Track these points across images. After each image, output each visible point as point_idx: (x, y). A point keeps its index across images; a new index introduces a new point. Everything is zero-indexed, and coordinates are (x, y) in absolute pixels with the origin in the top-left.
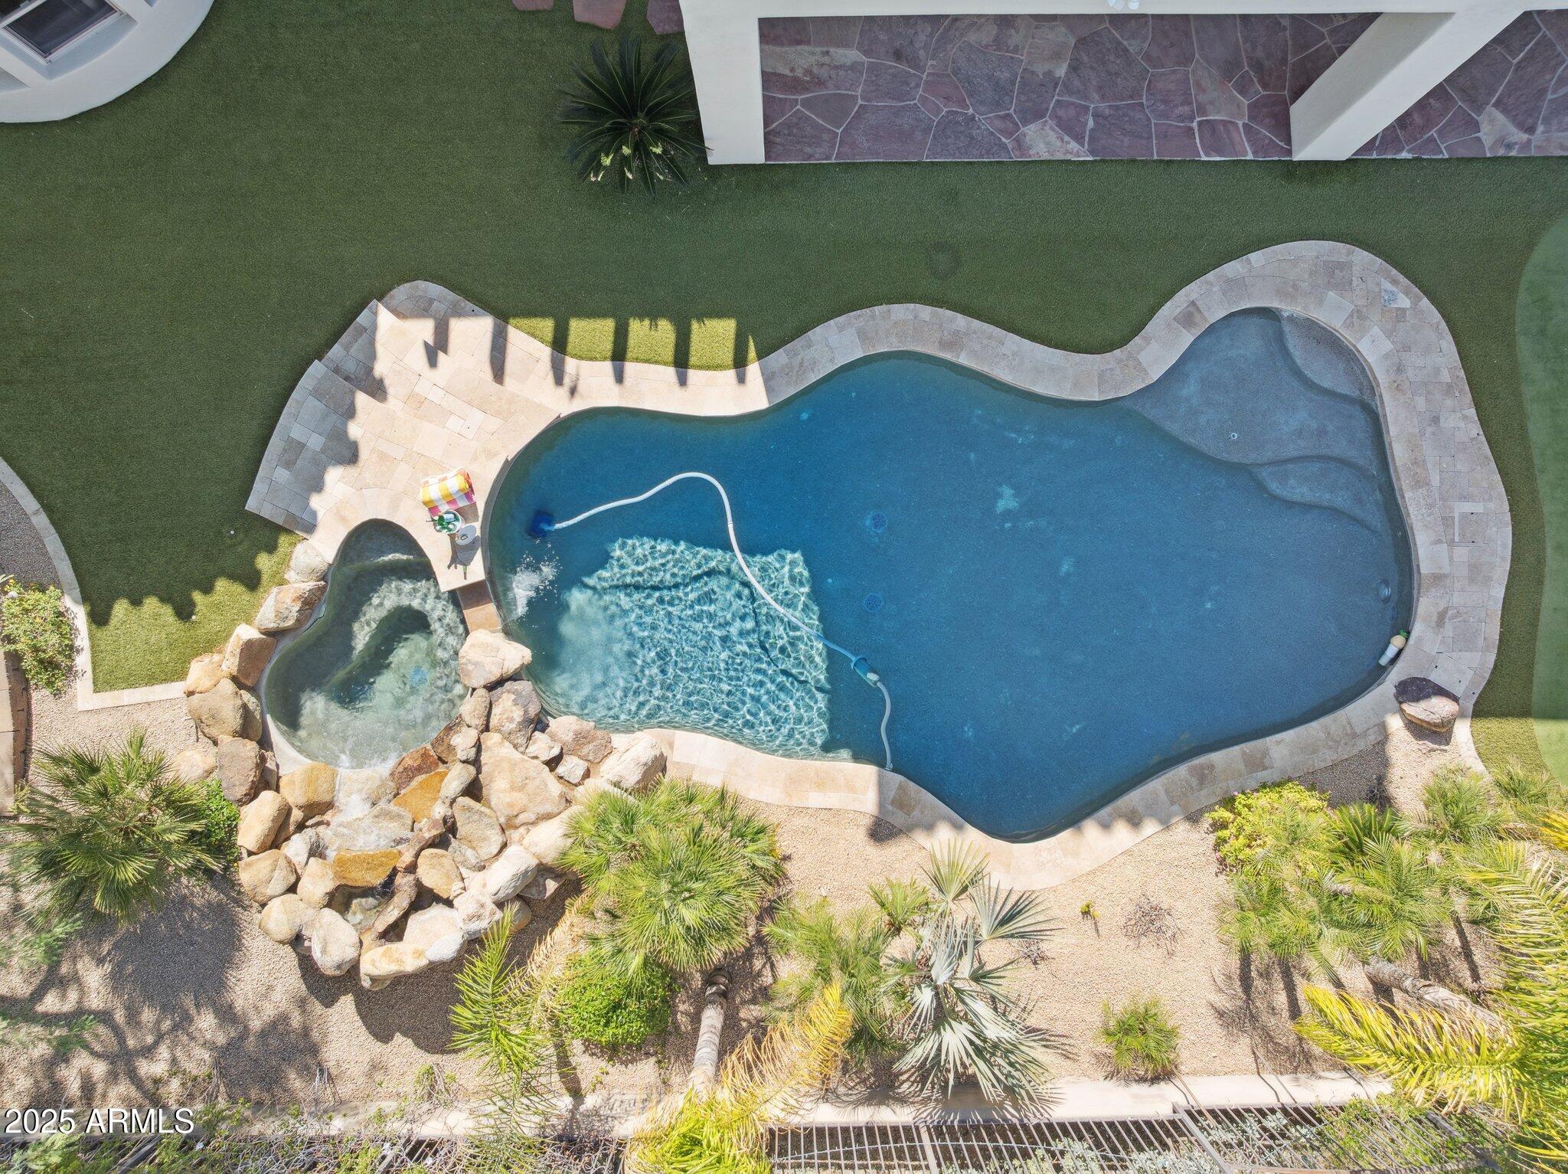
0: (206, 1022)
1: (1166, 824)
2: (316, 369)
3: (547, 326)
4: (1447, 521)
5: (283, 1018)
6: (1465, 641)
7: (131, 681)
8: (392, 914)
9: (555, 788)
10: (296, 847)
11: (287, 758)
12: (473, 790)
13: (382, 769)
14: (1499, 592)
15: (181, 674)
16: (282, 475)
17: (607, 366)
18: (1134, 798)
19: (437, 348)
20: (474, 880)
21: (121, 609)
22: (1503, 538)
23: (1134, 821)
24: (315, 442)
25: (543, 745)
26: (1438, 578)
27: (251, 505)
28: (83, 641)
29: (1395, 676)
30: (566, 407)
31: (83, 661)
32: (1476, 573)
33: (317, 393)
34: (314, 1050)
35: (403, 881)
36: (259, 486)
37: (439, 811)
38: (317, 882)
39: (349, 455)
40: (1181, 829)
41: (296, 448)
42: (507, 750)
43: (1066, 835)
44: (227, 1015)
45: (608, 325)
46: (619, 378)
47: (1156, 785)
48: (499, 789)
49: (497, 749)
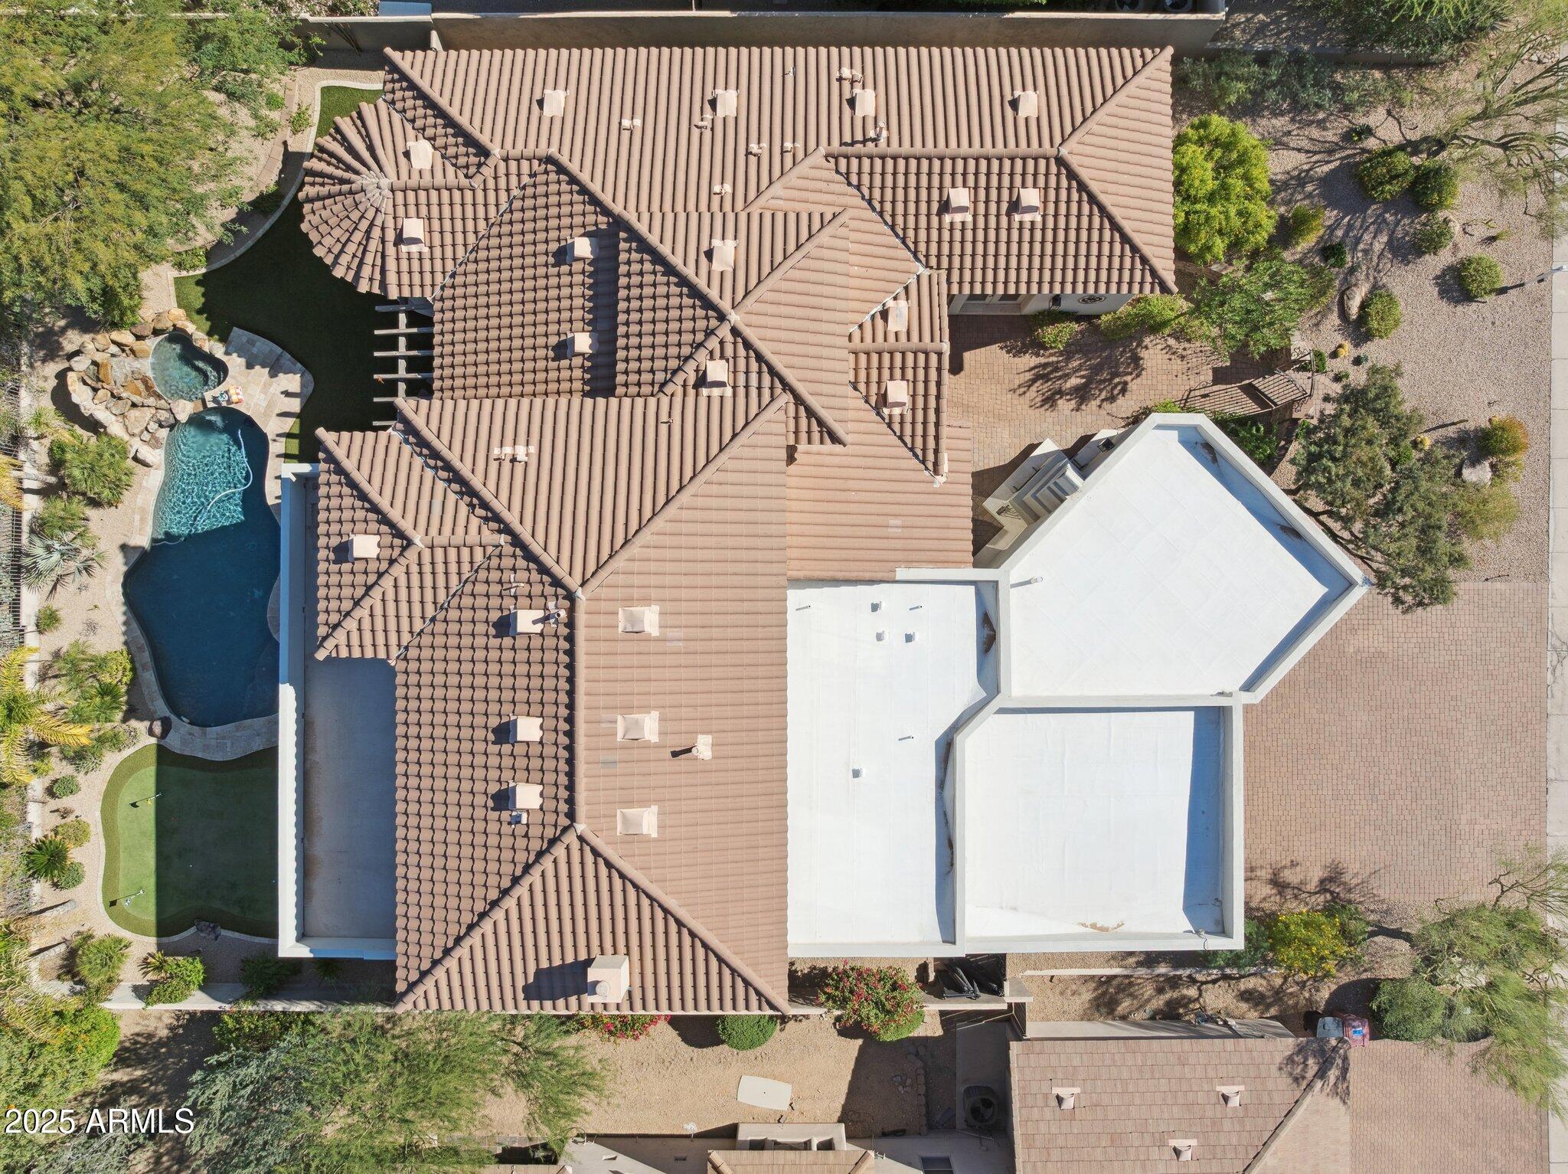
0: (62, 323)
1: (125, 633)
2: (279, 350)
3: (296, 431)
4: (224, 738)
5: (62, 349)
6: (184, 742)
7: (178, 289)
8: (89, 381)
9: (137, 431)
10: (114, 349)
11: (151, 343)
12: (134, 405)
13: (150, 374)
14: (200, 755)
15: (180, 306)
16: (244, 339)
17: (283, 451)
18: (135, 625)
19: (287, 394)
20: (102, 407)
21: (201, 290)
22: (218, 757)
23: (125, 623)
24: (255, 350)
25: (153, 426)
26: (204, 734)
27: (235, 329)
28: (191, 273)
29: (173, 717)
30: (270, 437)
31: (184, 273)
32: (206, 747)
33: (271, 351)
34: (52, 359)
35: (99, 385)
36: (241, 331)
37: (124, 395)
38: (99, 357)
39: (250, 366)
40: (122, 639)
41: (252, 343)
42: (149, 416)
43: (122, 599)
44: (63, 330)
45: (296, 452)
46: (278, 456)
47: (138, 633)
48: (134, 413)
49: (148, 413)
